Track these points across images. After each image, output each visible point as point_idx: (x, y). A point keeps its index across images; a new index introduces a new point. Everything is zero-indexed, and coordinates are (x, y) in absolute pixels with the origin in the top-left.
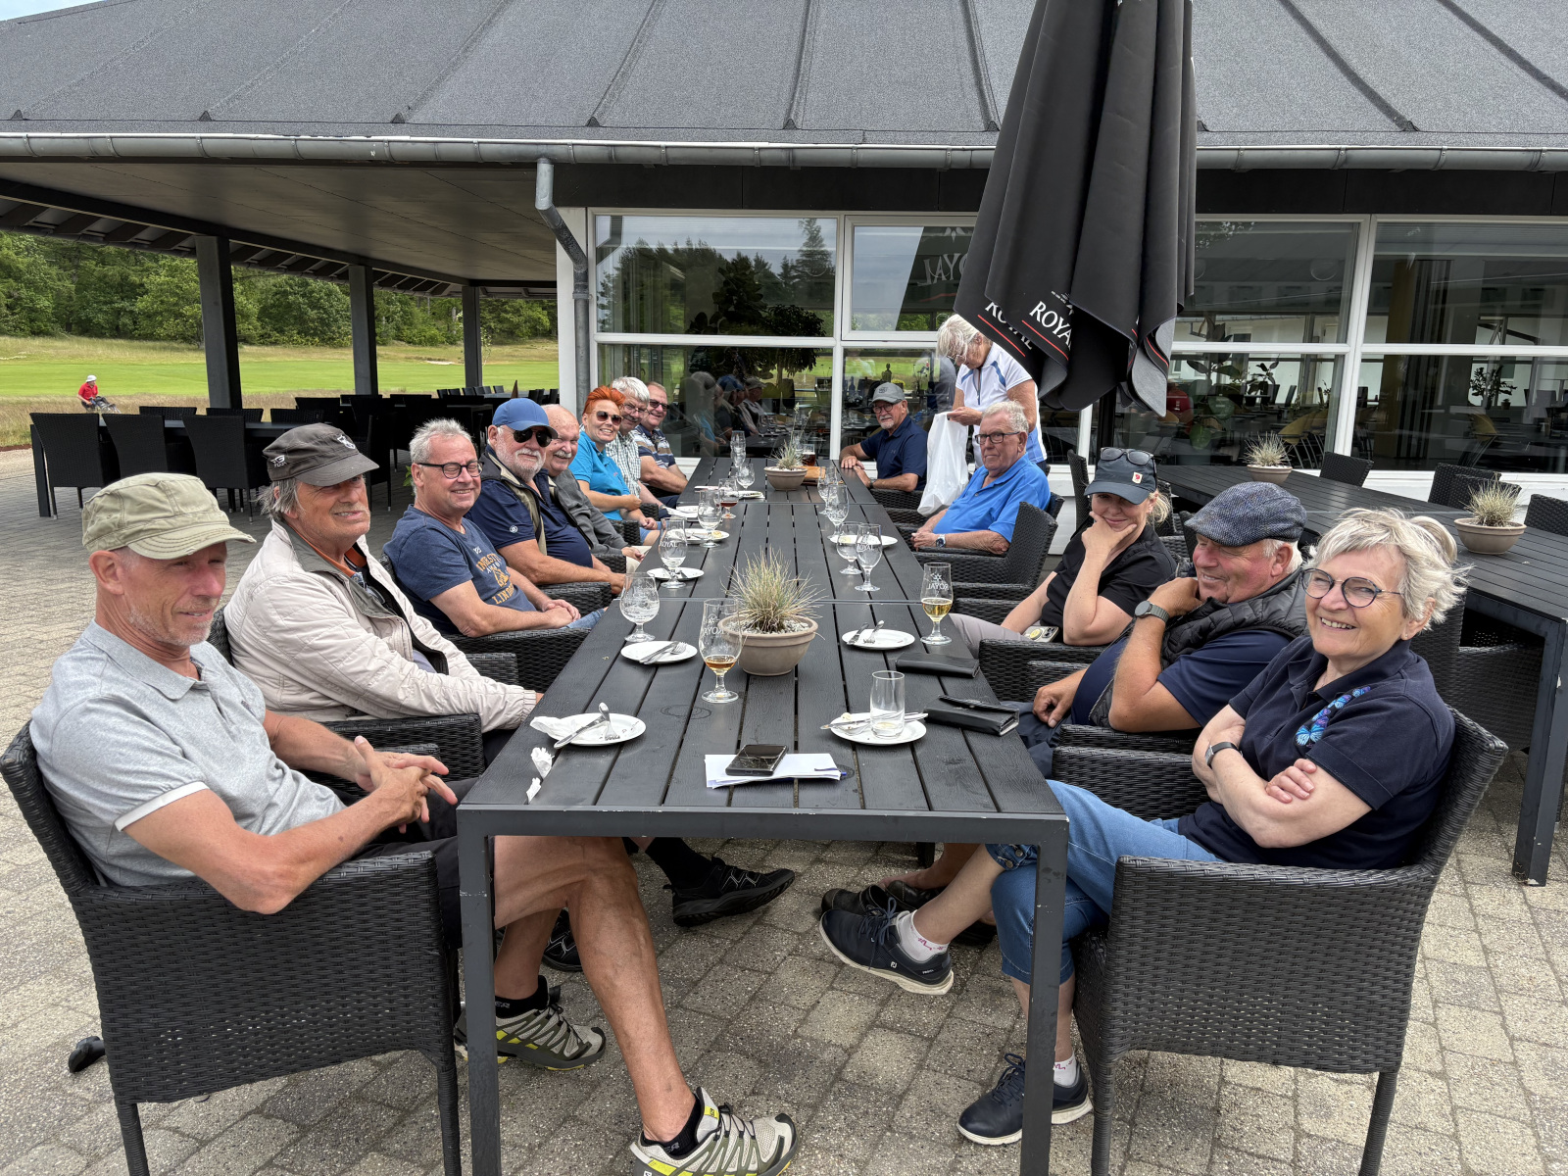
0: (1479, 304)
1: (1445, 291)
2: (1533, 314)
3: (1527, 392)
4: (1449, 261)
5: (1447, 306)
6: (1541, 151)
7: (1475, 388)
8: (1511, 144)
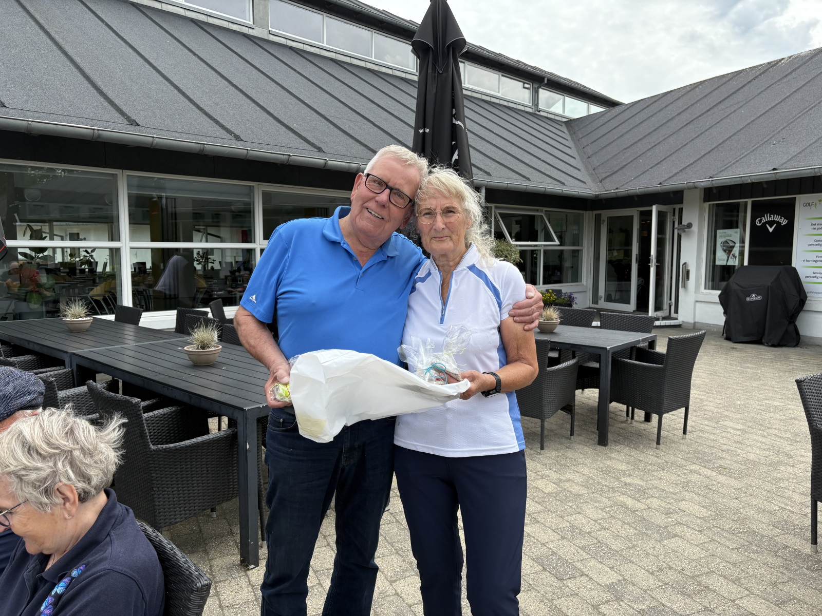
0: (192, 221)
1: (175, 214)
2: (217, 225)
3: (220, 262)
4: (175, 199)
5: (177, 221)
6: (204, 144)
7: (197, 261)
8: (189, 139)
